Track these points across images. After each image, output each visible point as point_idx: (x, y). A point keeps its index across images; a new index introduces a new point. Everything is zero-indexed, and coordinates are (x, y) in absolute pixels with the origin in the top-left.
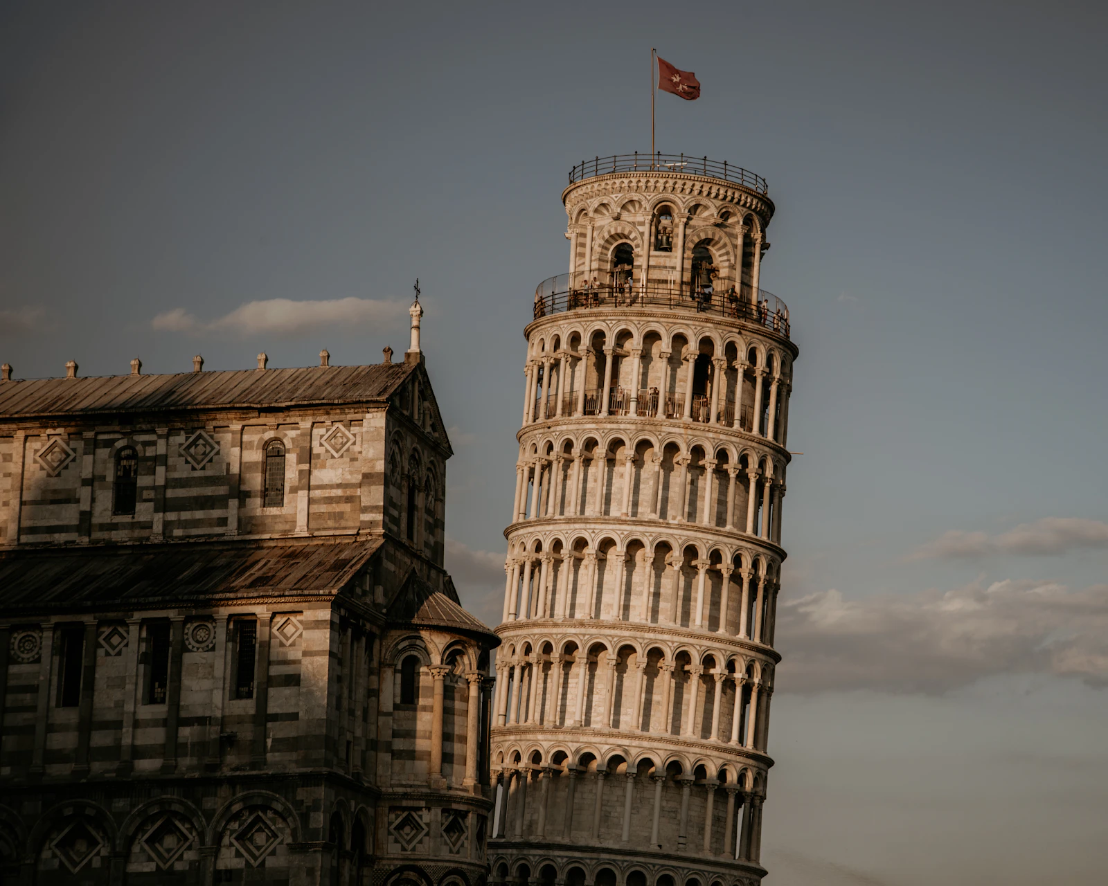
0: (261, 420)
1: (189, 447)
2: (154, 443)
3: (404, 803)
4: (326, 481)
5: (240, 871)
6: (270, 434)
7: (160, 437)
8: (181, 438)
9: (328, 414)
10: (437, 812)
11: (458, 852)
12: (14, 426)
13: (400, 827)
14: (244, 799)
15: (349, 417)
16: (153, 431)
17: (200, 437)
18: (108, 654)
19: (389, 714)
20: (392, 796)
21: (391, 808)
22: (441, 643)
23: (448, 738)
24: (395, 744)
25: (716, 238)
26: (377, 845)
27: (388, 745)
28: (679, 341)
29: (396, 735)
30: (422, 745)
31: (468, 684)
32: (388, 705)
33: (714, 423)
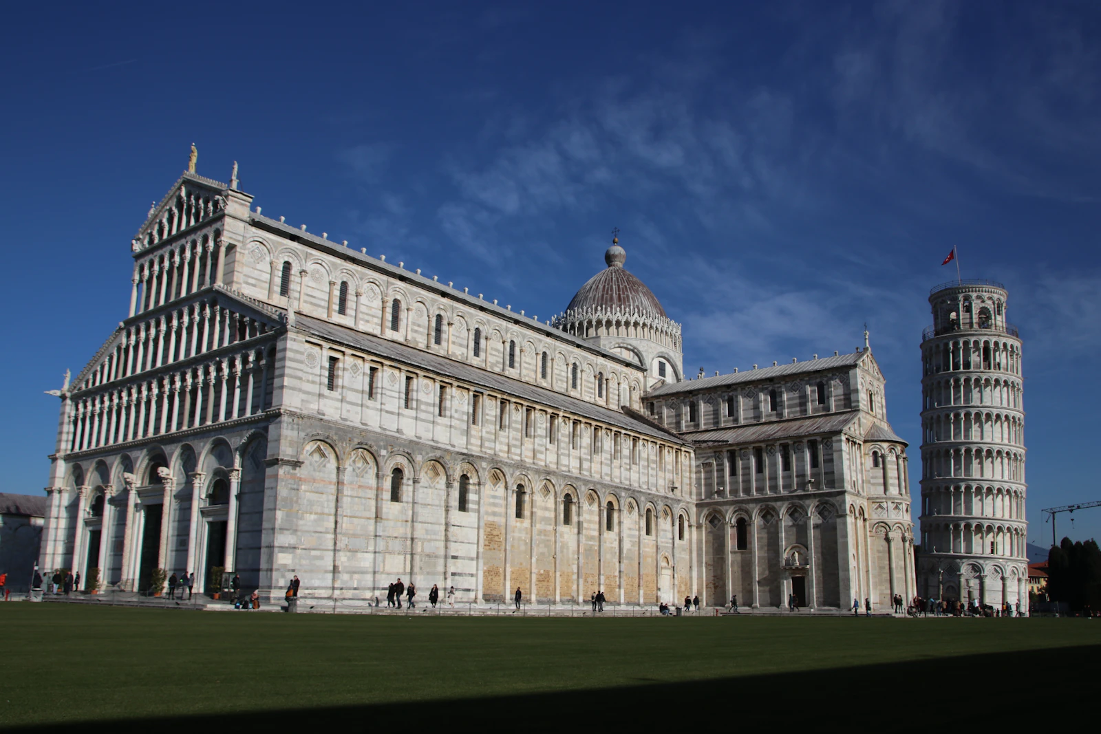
0: (814, 376)
1: (792, 387)
2: (781, 388)
3: (878, 501)
4: (839, 394)
5: (821, 524)
6: (819, 381)
7: (782, 385)
8: (789, 385)
9: (837, 371)
10: (889, 503)
11: (899, 516)
12: (737, 386)
13: (877, 509)
14: (820, 501)
15: (844, 371)
17: (797, 384)
18: (770, 456)
19: (869, 471)
20: (872, 498)
21: (873, 502)
22: (885, 445)
23: (891, 478)
24: (872, 481)
25: (986, 306)
26: (869, 515)
27: (869, 482)
28: (976, 343)
29: (872, 478)
30: (881, 481)
31: (897, 459)
32: (868, 468)
33: (992, 370)
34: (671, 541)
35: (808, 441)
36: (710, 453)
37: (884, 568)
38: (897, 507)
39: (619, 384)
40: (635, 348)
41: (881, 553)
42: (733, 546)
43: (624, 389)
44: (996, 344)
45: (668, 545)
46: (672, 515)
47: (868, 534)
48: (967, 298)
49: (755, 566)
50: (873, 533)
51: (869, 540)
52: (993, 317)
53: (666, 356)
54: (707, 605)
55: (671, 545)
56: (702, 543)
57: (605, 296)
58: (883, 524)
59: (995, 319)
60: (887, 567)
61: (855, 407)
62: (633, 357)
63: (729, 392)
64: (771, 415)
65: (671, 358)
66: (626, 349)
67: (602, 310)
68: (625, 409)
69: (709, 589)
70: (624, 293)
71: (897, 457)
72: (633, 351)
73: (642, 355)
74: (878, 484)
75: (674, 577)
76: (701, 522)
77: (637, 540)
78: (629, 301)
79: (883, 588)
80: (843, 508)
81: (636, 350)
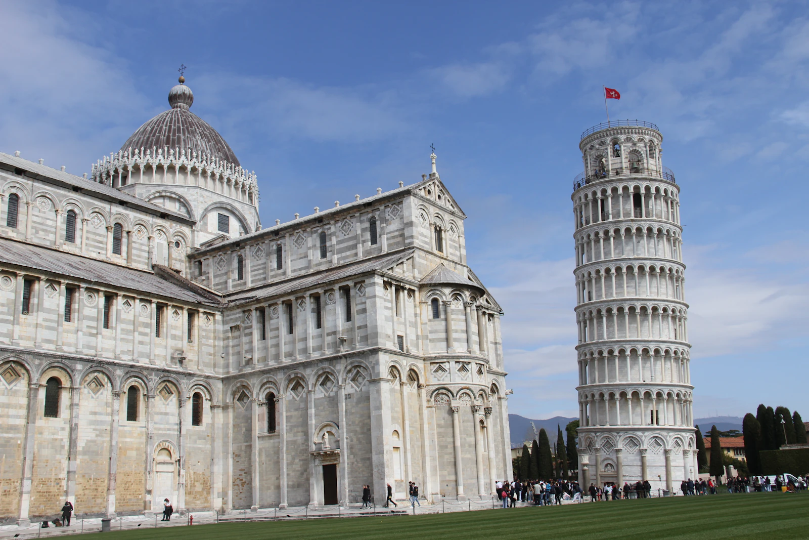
0: (366, 210)
1: (343, 227)
2: (330, 228)
3: (437, 361)
4: (392, 230)
5: (353, 394)
6: (370, 215)
7: (332, 225)
8: (339, 224)
9: (389, 201)
10: (452, 363)
11: (466, 379)
12: (285, 232)
13: (436, 371)
14: (351, 363)
15: (398, 201)
16: (329, 223)
17: (346, 222)
18: (301, 311)
19: (426, 324)
20: (430, 358)
21: (431, 363)
22: (447, 291)
23: (456, 331)
24: (431, 336)
25: (637, 149)
26: (426, 379)
27: (427, 337)
28: (626, 189)
29: (431, 332)
30: (443, 335)
31: (465, 308)
32: (425, 320)
33: (644, 217)
34: (177, 427)
35: (340, 288)
36: (238, 313)
37: (446, 447)
38: (463, 369)
39: (149, 238)
40: (181, 197)
41: (441, 427)
42: (261, 429)
43: (160, 245)
44: (648, 189)
45: (172, 432)
46: (179, 393)
47: (425, 404)
48: (615, 142)
49: (283, 453)
50: (432, 403)
51: (426, 412)
52: (645, 161)
53: (229, 207)
54: (234, 508)
55: (177, 433)
56: (228, 427)
57: (151, 138)
58: (444, 391)
59: (647, 163)
60: (450, 446)
61: (410, 243)
62: (180, 209)
63: (278, 240)
64: (320, 264)
65: (236, 209)
66: (170, 198)
67: (140, 153)
68: (156, 268)
69: (236, 487)
70: (174, 135)
71: (466, 305)
72: (179, 200)
73: (190, 205)
74: (439, 340)
75: (179, 475)
76: (228, 401)
77: (109, 428)
78: (179, 143)
79: (446, 473)
80: (376, 371)
81: (182, 200)
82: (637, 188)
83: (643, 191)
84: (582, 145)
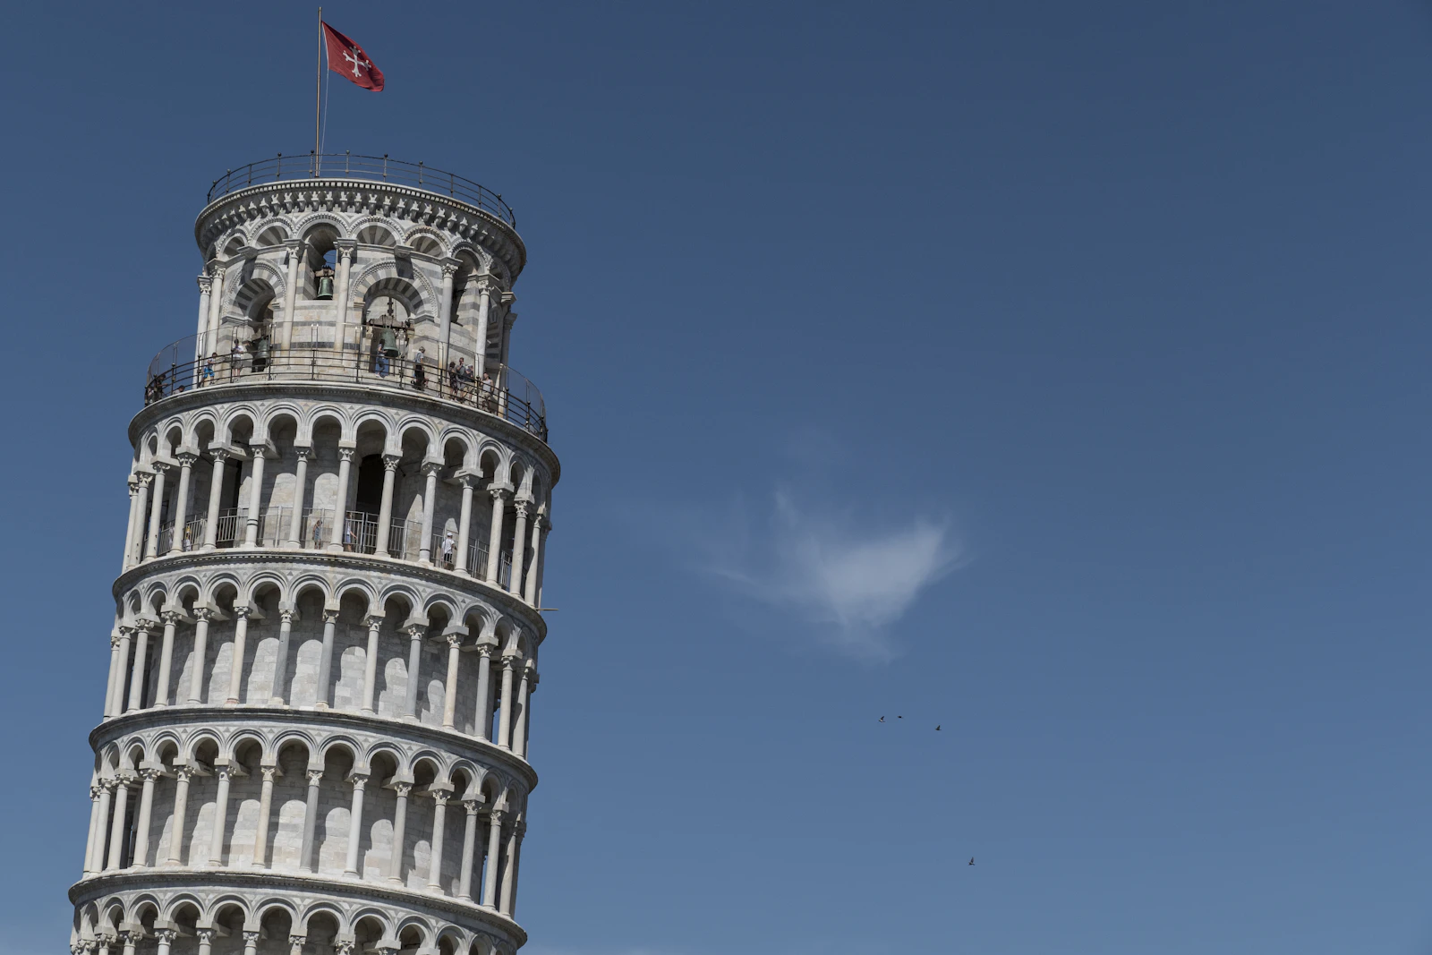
28: (327, 429)
33: (381, 554)
44: (415, 443)
82: (372, 434)
83: (393, 446)
84: (203, 232)
